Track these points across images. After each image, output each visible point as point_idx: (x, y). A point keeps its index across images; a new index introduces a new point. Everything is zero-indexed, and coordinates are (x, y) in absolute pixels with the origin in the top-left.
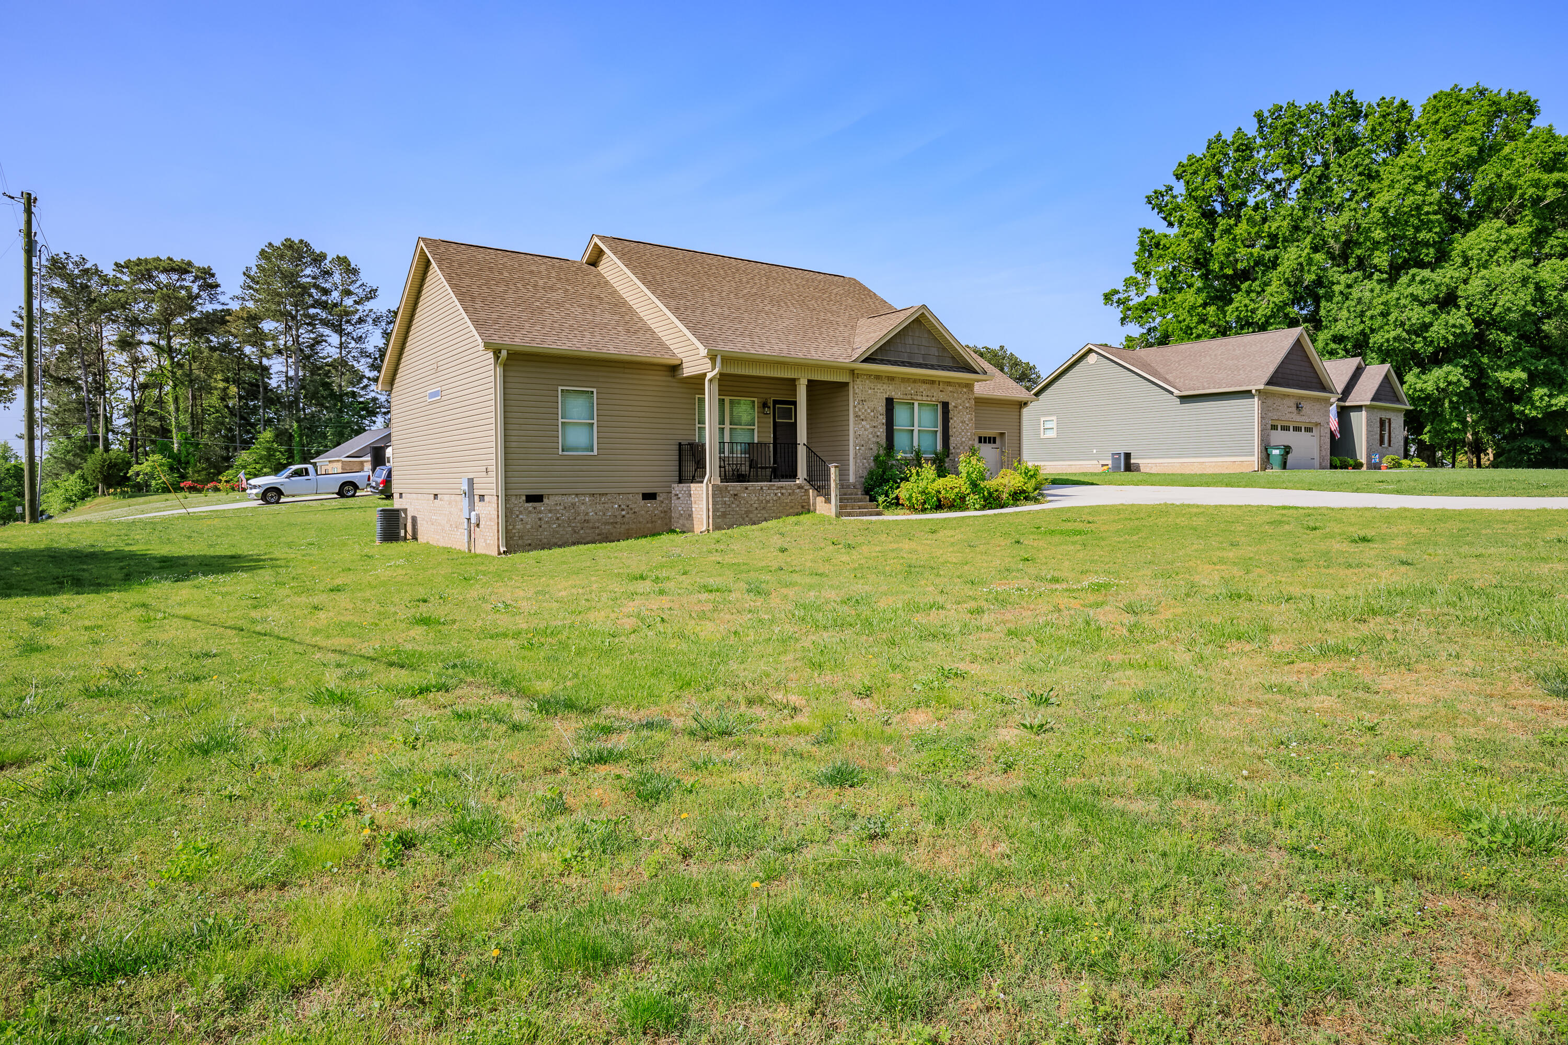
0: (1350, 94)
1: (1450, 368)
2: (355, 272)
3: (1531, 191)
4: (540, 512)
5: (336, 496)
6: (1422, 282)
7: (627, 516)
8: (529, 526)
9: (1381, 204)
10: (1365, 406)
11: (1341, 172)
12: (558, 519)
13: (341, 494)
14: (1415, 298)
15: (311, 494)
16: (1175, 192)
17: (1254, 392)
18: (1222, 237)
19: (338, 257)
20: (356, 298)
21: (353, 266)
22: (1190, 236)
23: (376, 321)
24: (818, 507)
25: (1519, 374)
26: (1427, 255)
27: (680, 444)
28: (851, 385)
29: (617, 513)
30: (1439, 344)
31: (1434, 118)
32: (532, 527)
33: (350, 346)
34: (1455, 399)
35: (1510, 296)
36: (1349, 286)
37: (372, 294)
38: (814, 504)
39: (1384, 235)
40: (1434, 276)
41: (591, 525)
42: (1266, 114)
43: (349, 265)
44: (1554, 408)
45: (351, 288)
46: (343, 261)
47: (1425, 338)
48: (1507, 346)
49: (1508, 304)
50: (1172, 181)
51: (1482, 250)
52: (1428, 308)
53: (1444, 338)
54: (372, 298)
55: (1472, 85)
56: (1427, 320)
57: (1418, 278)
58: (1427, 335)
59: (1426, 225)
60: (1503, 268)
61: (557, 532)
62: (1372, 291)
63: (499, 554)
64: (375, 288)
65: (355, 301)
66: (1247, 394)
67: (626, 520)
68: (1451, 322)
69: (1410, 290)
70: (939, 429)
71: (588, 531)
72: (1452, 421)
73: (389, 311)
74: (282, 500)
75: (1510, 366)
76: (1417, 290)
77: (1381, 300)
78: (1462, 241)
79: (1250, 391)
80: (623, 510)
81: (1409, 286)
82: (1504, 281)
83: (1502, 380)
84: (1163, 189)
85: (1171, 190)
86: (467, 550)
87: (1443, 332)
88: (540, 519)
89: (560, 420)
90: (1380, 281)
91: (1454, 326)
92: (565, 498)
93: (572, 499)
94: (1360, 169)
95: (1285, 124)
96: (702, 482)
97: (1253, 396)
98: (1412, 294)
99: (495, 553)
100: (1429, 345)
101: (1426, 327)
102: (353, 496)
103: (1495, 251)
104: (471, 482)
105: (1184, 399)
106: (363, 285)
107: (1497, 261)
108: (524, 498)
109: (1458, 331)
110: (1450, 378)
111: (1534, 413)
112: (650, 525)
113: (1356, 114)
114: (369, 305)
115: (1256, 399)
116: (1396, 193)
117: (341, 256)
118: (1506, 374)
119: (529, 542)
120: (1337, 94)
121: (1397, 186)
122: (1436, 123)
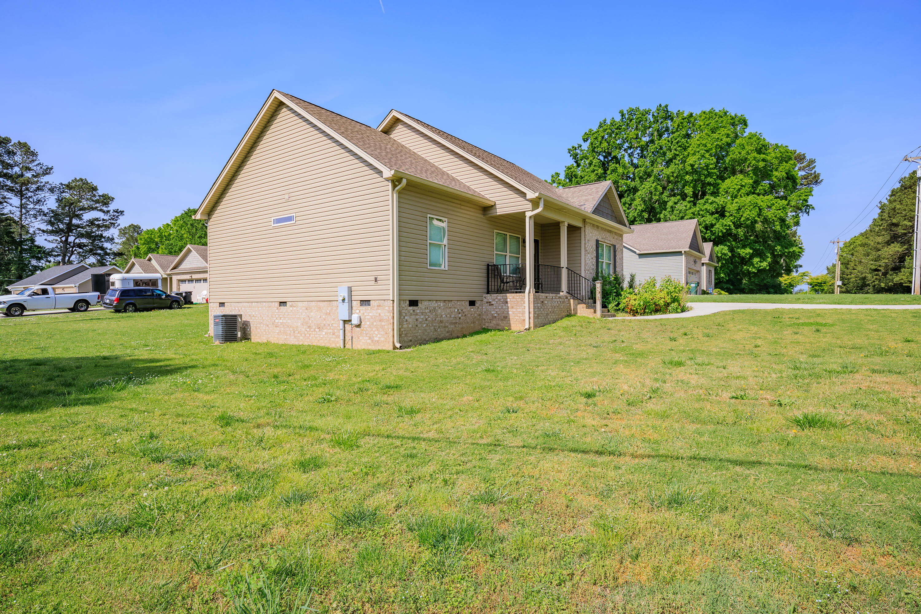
0: (666, 106)
1: (722, 247)
2: (34, 154)
3: (754, 162)
4: (417, 315)
5: (68, 311)
6: (711, 203)
7: (462, 318)
8: (410, 326)
9: (691, 162)
10: (706, 263)
11: (670, 145)
12: (426, 320)
13: (73, 310)
14: (707, 211)
15: (50, 309)
16: (583, 148)
17: (683, 252)
18: (611, 173)
19: (19, 142)
20: (34, 173)
21: (32, 149)
22: (596, 172)
23: (52, 190)
24: (579, 311)
25: (748, 251)
26: (709, 190)
27: (488, 264)
28: (583, 230)
29: (457, 316)
30: (718, 234)
31: (707, 123)
32: (412, 327)
33: (29, 207)
34: (724, 262)
35: (748, 212)
36: (675, 203)
37: (48, 171)
38: (575, 310)
39: (691, 178)
40: (716, 200)
41: (443, 325)
42: (625, 112)
43: (29, 149)
44: (762, 268)
45: (31, 166)
46: (24, 146)
47: (711, 231)
48: (742, 237)
49: (748, 216)
50: (582, 142)
51: (734, 189)
52: (714, 216)
53: (722, 231)
54: (47, 174)
55: (721, 109)
56: (714, 222)
57: (710, 201)
58: (713, 229)
59: (709, 175)
60: (744, 198)
61: (426, 330)
62: (686, 206)
63: (395, 348)
64: (50, 167)
65: (33, 175)
66: (679, 253)
67: (461, 321)
68: (725, 223)
69: (705, 207)
70: (612, 262)
71: (442, 329)
72: (720, 274)
73: (61, 184)
74: (25, 314)
75: (744, 247)
76: (707, 206)
77: (691, 211)
78: (723, 184)
79: (681, 252)
80: (459, 313)
81: (704, 205)
82: (745, 205)
83: (741, 253)
84: (577, 146)
85: (581, 147)
86: (342, 347)
87: (721, 228)
88: (417, 320)
89: (429, 241)
90: (689, 202)
91: (726, 225)
92: (430, 302)
93: (434, 304)
94: (679, 144)
95: (638, 118)
96: (524, 292)
97: (682, 255)
98: (706, 209)
99: (391, 348)
100: (713, 235)
101: (712, 225)
102: (86, 310)
103: (739, 190)
104: (350, 290)
105: (641, 256)
106: (39, 164)
107: (741, 195)
108: (408, 302)
109: (728, 228)
110: (723, 251)
111: (754, 270)
112: (472, 325)
113: (669, 117)
114: (44, 179)
115: (684, 256)
116: (698, 157)
117: (21, 142)
118: (743, 250)
119: (410, 338)
120: (660, 106)
121: (697, 154)
122: (708, 125)
